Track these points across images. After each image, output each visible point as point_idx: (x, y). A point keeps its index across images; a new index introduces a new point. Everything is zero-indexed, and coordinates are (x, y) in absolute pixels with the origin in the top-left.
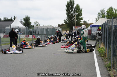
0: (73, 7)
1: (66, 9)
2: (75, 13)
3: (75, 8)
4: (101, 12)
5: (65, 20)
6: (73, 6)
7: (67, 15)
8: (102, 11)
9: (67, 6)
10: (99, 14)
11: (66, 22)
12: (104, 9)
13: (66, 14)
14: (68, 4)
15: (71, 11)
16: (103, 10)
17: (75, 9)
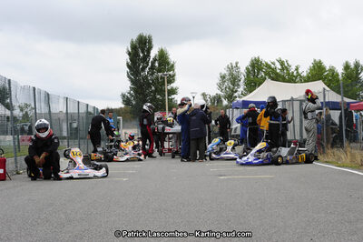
0: (149, 55)
1: (127, 63)
2: (153, 73)
3: (155, 60)
4: (227, 73)
5: (123, 96)
6: (149, 53)
7: (132, 81)
8: (231, 68)
9: (129, 54)
10: (223, 77)
11: (126, 101)
12: (237, 63)
13: (129, 77)
14: (134, 47)
15: (143, 69)
16: (234, 65)
17: (153, 63)
